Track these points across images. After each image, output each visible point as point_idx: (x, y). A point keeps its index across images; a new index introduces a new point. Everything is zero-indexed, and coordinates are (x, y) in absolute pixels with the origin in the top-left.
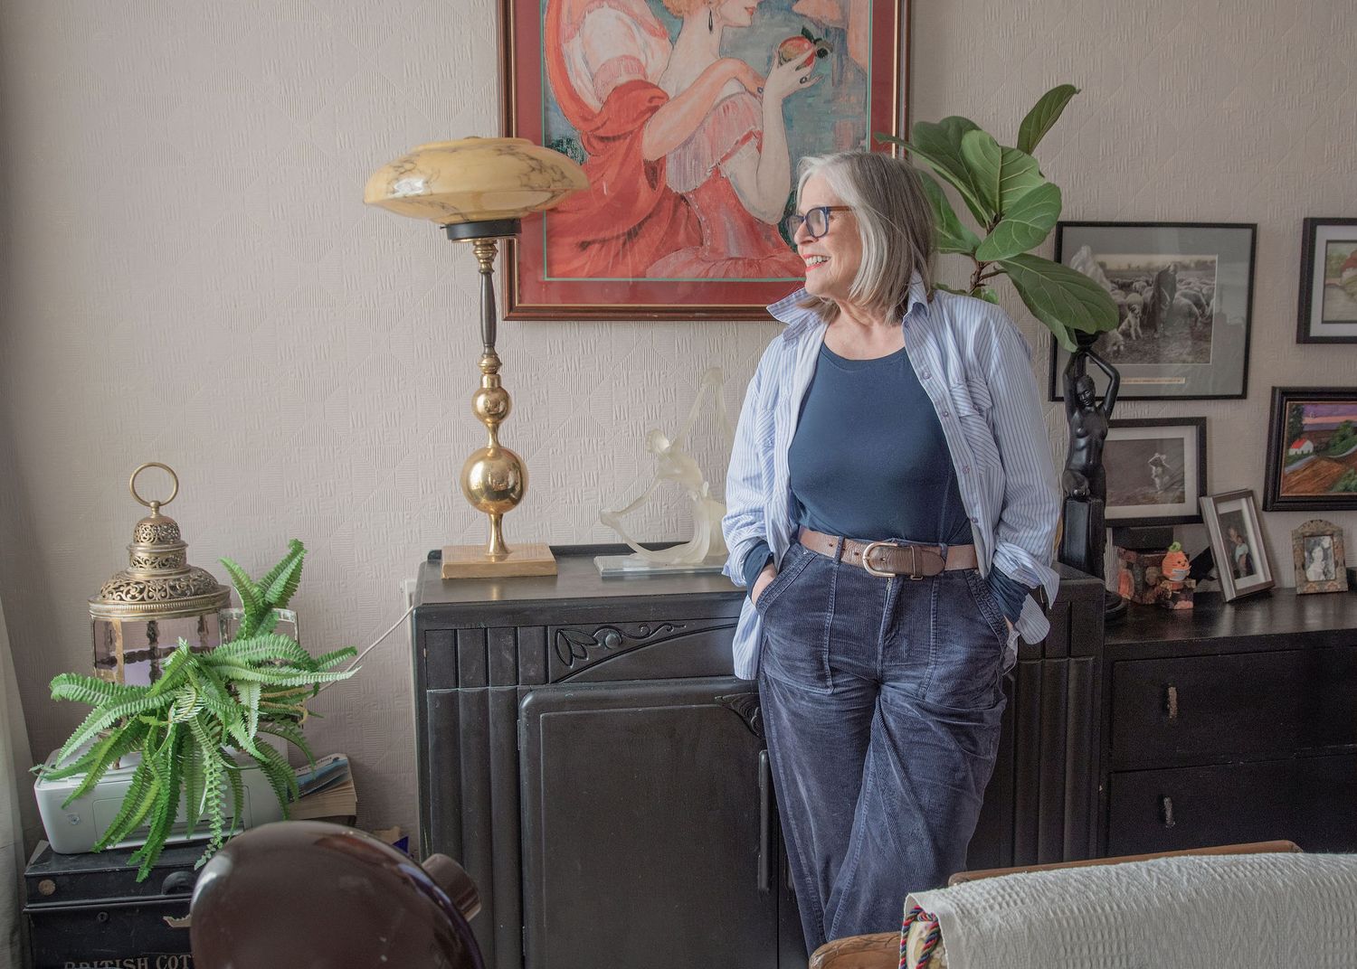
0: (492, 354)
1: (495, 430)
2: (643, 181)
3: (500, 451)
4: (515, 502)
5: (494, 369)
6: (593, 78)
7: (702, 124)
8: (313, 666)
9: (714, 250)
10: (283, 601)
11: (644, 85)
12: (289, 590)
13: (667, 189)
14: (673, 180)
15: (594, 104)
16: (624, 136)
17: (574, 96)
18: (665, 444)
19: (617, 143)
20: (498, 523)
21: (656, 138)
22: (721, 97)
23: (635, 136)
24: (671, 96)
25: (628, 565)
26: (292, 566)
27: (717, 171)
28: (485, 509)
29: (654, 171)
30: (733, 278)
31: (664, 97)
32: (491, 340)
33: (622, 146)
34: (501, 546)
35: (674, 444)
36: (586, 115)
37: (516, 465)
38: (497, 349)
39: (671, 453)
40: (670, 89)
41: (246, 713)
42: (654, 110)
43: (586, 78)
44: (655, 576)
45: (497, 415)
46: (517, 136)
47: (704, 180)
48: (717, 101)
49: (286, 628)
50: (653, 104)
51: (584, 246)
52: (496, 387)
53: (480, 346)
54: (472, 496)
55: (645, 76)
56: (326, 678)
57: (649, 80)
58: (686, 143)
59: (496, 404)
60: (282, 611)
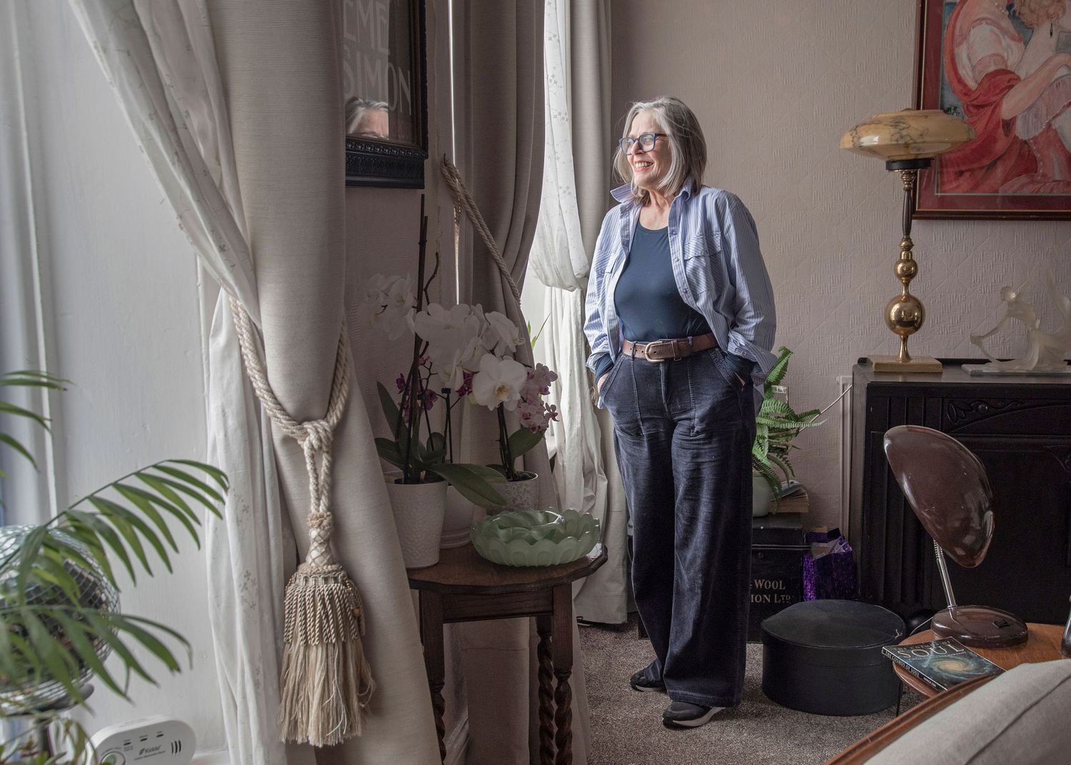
0: (908, 239)
1: (907, 285)
2: (1001, 131)
3: (909, 297)
4: (917, 329)
5: (908, 248)
6: (973, 68)
7: (1041, 95)
8: (798, 419)
9: (1044, 175)
10: (777, 382)
11: (1005, 72)
12: (781, 375)
13: (1016, 137)
14: (1020, 131)
15: (972, 84)
16: (990, 104)
17: (960, 81)
18: (1013, 296)
19: (986, 109)
20: (905, 340)
21: (1010, 106)
22: (1055, 77)
23: (997, 105)
24: (1022, 79)
25: (984, 369)
26: (785, 361)
27: (1049, 125)
28: (897, 332)
29: (1008, 125)
30: (1055, 193)
31: (1018, 79)
32: (908, 230)
33: (989, 110)
34: (906, 355)
35: (1018, 296)
36: (967, 92)
37: (919, 306)
38: (911, 236)
39: (1016, 301)
40: (1022, 74)
41: (761, 441)
42: (1011, 87)
43: (969, 70)
44: (1002, 375)
45: (909, 276)
46: (924, 109)
47: (1041, 131)
48: (1053, 80)
49: (781, 396)
50: (1010, 84)
51: (961, 173)
52: (909, 260)
53: (901, 235)
54: (892, 325)
55: (1006, 66)
56: (803, 426)
57: (1009, 69)
58: (1030, 108)
59: (909, 269)
60: (778, 387)
